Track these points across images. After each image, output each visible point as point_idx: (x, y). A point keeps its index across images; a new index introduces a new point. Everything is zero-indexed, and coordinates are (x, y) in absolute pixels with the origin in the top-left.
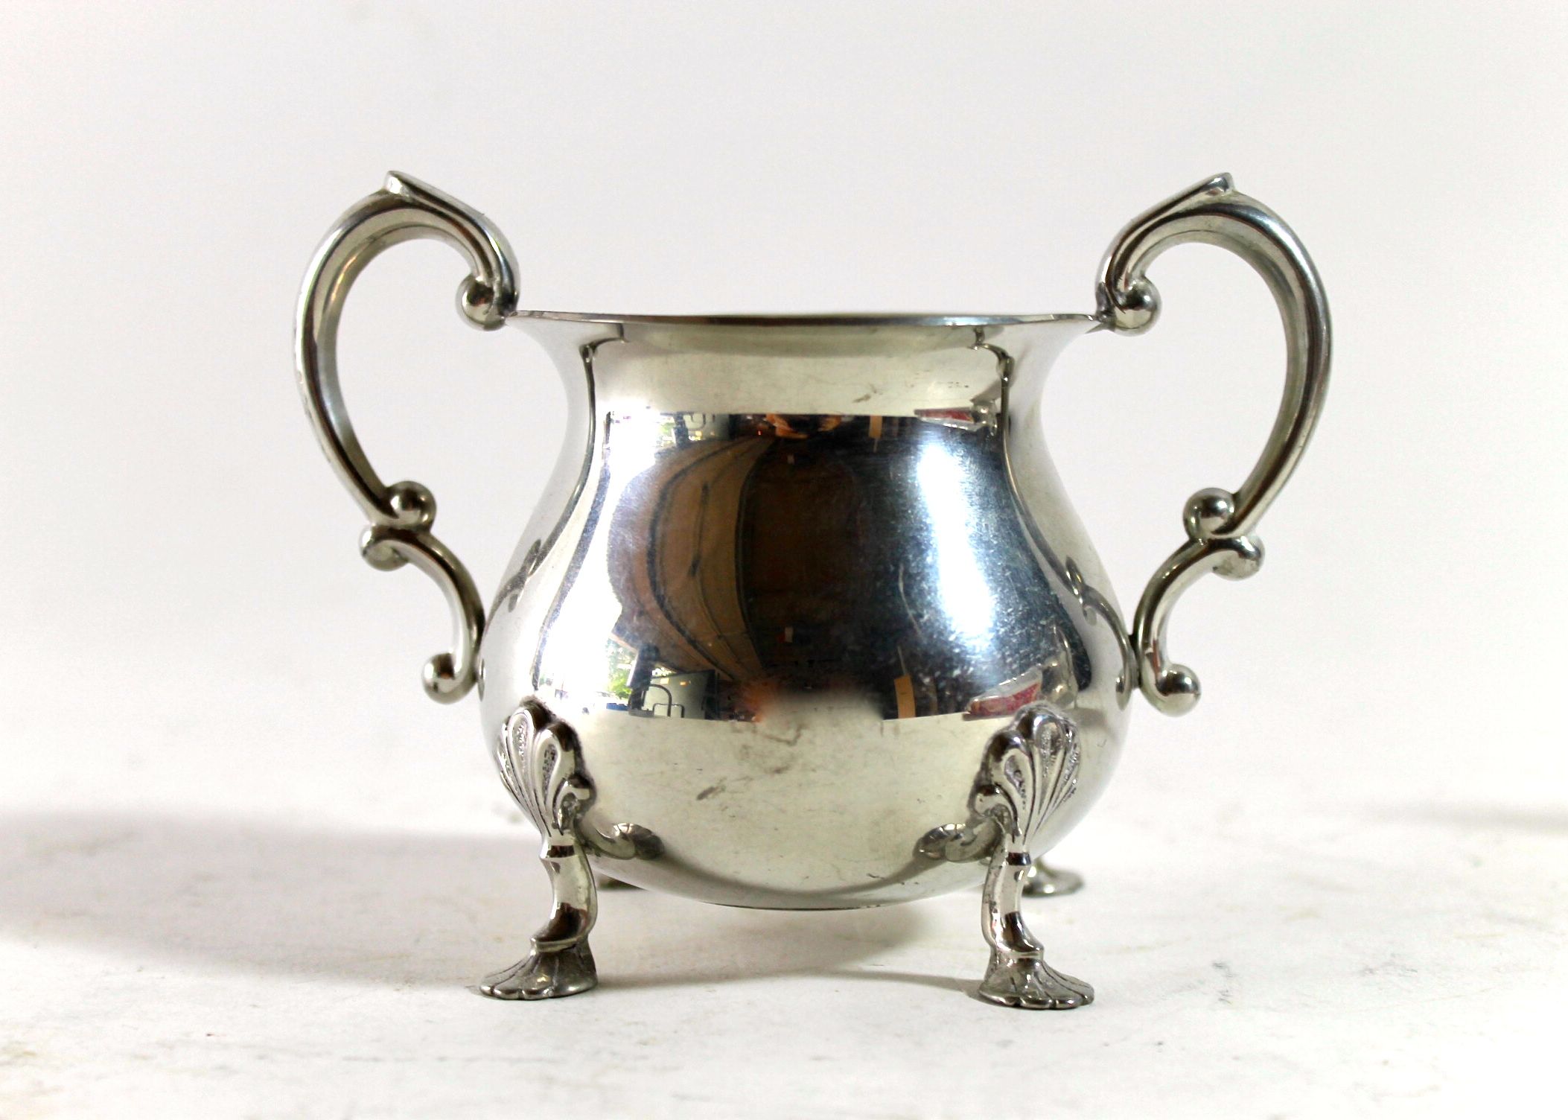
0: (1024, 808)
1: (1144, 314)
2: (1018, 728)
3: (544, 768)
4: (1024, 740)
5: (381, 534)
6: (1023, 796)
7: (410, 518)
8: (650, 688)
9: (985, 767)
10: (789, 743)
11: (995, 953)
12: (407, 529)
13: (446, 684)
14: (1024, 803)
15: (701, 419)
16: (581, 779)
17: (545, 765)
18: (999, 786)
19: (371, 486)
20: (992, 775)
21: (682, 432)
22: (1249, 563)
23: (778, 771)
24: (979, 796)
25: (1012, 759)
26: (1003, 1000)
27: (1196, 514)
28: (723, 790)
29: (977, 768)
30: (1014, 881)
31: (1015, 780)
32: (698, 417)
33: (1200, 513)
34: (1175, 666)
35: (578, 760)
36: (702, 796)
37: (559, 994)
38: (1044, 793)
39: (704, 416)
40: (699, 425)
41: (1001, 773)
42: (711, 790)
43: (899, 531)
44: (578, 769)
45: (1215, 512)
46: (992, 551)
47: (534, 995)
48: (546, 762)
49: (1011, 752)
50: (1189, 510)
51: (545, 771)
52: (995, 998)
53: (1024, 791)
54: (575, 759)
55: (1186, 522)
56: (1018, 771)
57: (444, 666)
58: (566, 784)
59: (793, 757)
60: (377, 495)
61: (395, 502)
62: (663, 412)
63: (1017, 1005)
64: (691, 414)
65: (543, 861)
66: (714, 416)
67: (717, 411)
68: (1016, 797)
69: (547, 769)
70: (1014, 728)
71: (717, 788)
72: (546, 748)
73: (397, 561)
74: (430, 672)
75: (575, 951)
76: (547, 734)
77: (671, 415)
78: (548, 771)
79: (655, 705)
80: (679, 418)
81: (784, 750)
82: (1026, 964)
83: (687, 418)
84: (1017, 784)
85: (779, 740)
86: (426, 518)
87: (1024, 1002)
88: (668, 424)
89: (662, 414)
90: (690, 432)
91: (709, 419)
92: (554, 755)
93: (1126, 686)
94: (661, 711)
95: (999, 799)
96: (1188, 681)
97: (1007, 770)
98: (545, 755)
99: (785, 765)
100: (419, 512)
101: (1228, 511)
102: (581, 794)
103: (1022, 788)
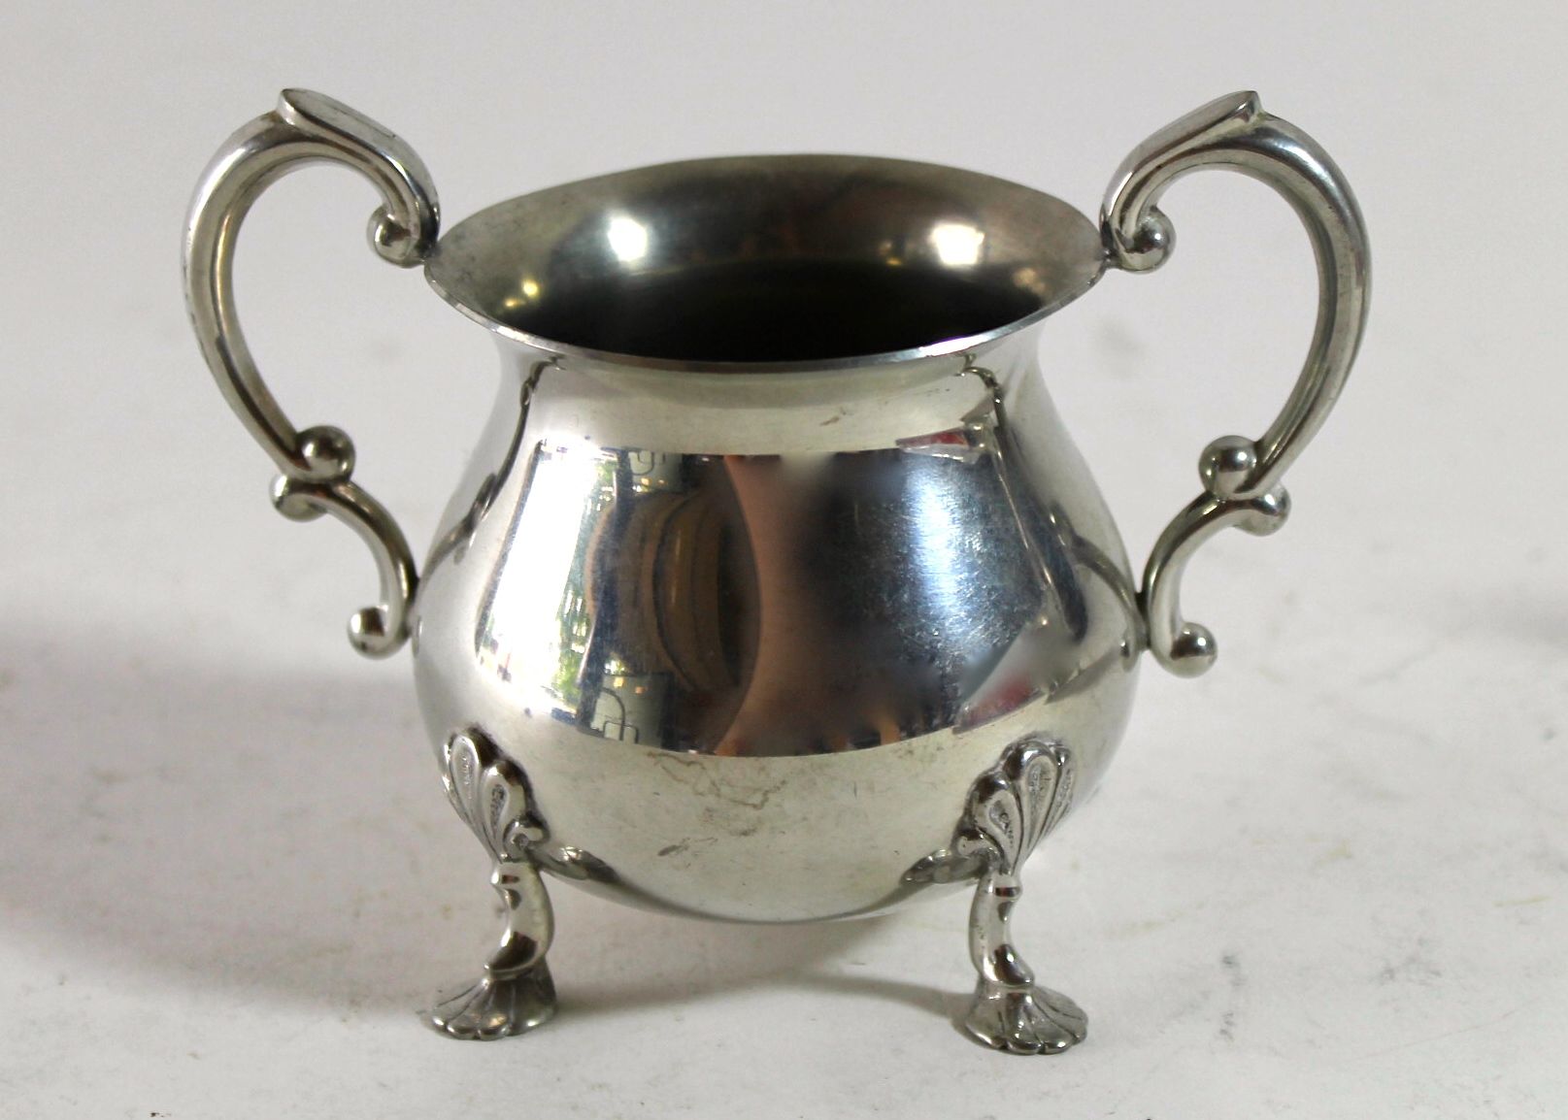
0: (1012, 847)
1: (1156, 253)
2: (1004, 768)
3: (492, 806)
4: (1010, 783)
5: (294, 486)
6: (1011, 837)
7: (324, 469)
8: (603, 695)
9: (968, 811)
10: (755, 806)
11: (983, 981)
12: (323, 483)
13: (374, 640)
14: (1011, 842)
15: (649, 459)
16: (533, 819)
17: (494, 803)
18: (984, 831)
19: (281, 433)
20: (976, 821)
21: (625, 479)
22: (1273, 519)
23: (745, 833)
24: (963, 840)
25: (998, 804)
26: (988, 1040)
27: (1213, 466)
28: (686, 848)
29: (960, 813)
30: (1000, 922)
31: (1001, 823)
32: (646, 456)
33: (1218, 466)
34: (1190, 625)
35: (529, 801)
36: (664, 853)
37: (517, 1029)
38: (1033, 827)
39: (653, 454)
40: (645, 468)
41: (987, 816)
42: (674, 848)
43: (873, 567)
44: (530, 809)
45: (1235, 466)
46: (976, 573)
47: (491, 1034)
48: (494, 800)
49: (997, 796)
50: (1204, 462)
51: (493, 809)
52: (980, 1035)
53: (1011, 832)
54: (526, 799)
55: (1203, 475)
56: (1003, 814)
57: (372, 620)
58: (517, 824)
59: (760, 821)
60: (286, 443)
61: (309, 450)
62: (606, 446)
63: (1004, 1048)
64: (637, 451)
65: (494, 886)
66: (664, 457)
67: (669, 450)
68: (1002, 838)
69: (496, 805)
70: (999, 769)
71: (680, 847)
72: (494, 787)
73: (314, 511)
74: (357, 624)
75: (532, 975)
76: (493, 772)
77: (613, 450)
78: (497, 808)
79: (606, 723)
80: (623, 456)
81: (752, 813)
82: (1015, 1002)
83: (632, 455)
84: (1003, 826)
85: (746, 804)
86: (344, 466)
87: (1011, 1046)
88: (609, 462)
89: (602, 449)
90: (635, 479)
91: (658, 459)
92: (502, 794)
93: (1131, 649)
94: (612, 731)
95: (984, 843)
96: (1202, 642)
97: (993, 815)
98: (493, 794)
99: (751, 828)
100: (335, 461)
101: (1250, 463)
102: (533, 834)
103: (1009, 830)
